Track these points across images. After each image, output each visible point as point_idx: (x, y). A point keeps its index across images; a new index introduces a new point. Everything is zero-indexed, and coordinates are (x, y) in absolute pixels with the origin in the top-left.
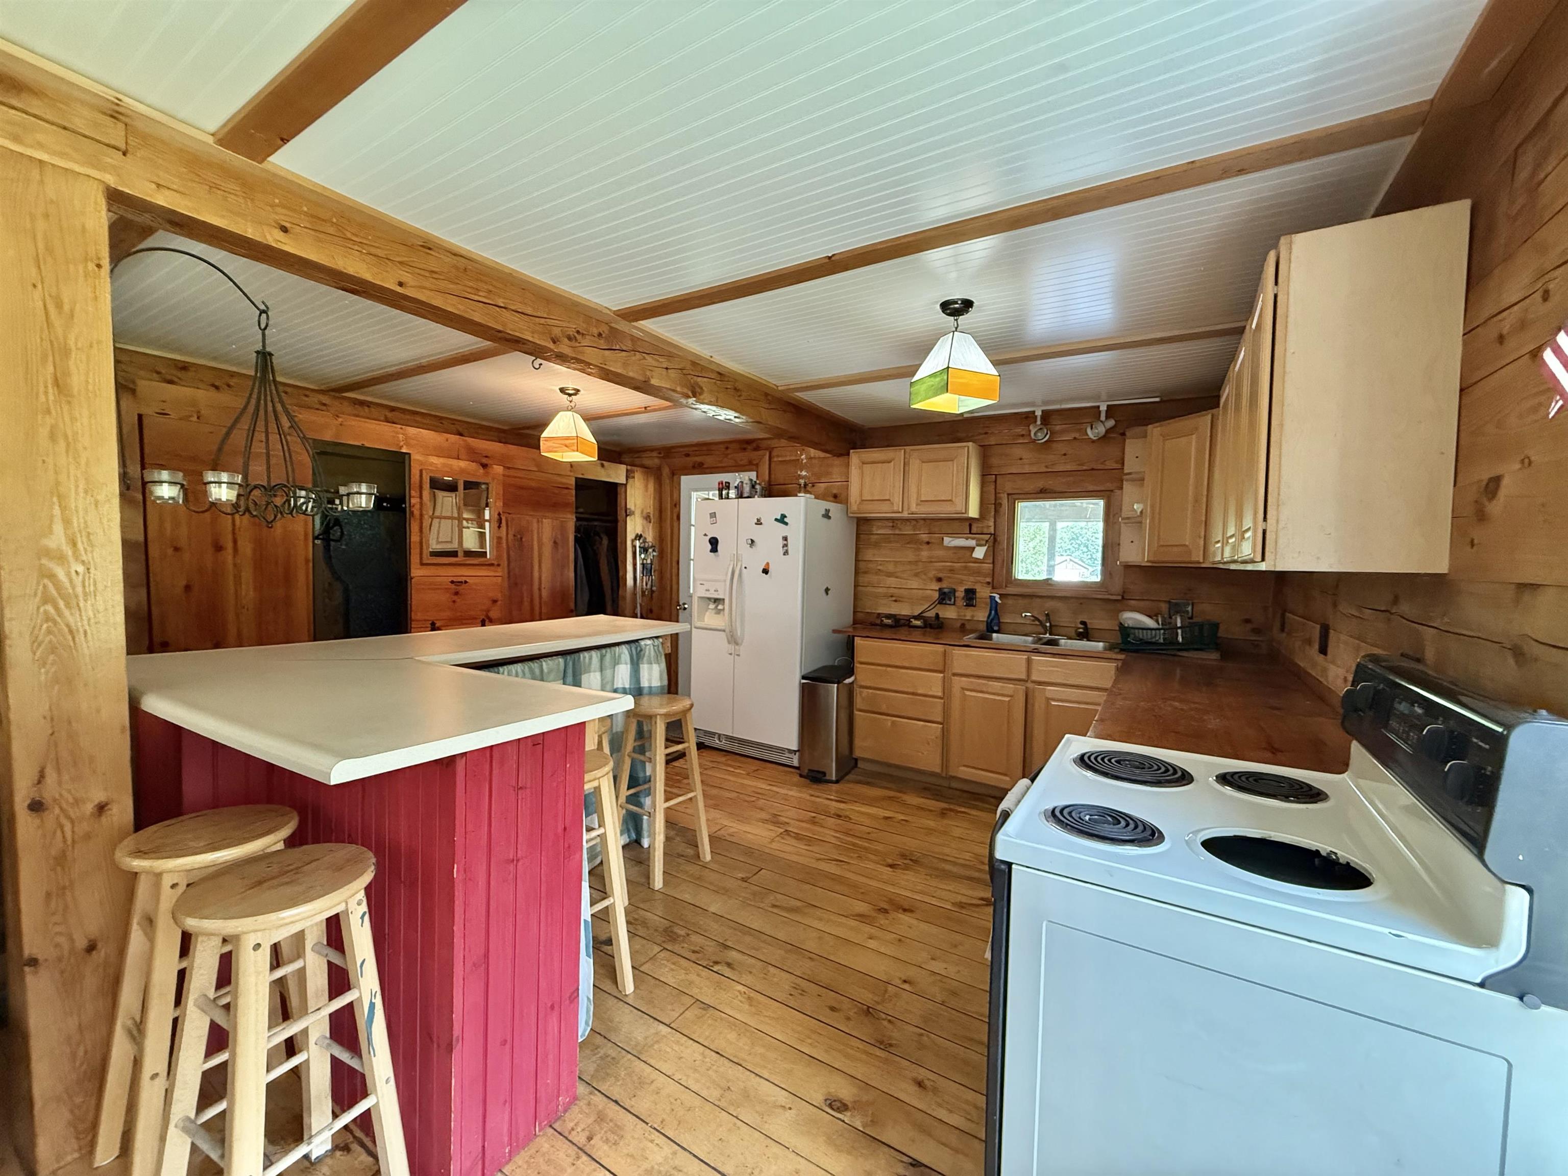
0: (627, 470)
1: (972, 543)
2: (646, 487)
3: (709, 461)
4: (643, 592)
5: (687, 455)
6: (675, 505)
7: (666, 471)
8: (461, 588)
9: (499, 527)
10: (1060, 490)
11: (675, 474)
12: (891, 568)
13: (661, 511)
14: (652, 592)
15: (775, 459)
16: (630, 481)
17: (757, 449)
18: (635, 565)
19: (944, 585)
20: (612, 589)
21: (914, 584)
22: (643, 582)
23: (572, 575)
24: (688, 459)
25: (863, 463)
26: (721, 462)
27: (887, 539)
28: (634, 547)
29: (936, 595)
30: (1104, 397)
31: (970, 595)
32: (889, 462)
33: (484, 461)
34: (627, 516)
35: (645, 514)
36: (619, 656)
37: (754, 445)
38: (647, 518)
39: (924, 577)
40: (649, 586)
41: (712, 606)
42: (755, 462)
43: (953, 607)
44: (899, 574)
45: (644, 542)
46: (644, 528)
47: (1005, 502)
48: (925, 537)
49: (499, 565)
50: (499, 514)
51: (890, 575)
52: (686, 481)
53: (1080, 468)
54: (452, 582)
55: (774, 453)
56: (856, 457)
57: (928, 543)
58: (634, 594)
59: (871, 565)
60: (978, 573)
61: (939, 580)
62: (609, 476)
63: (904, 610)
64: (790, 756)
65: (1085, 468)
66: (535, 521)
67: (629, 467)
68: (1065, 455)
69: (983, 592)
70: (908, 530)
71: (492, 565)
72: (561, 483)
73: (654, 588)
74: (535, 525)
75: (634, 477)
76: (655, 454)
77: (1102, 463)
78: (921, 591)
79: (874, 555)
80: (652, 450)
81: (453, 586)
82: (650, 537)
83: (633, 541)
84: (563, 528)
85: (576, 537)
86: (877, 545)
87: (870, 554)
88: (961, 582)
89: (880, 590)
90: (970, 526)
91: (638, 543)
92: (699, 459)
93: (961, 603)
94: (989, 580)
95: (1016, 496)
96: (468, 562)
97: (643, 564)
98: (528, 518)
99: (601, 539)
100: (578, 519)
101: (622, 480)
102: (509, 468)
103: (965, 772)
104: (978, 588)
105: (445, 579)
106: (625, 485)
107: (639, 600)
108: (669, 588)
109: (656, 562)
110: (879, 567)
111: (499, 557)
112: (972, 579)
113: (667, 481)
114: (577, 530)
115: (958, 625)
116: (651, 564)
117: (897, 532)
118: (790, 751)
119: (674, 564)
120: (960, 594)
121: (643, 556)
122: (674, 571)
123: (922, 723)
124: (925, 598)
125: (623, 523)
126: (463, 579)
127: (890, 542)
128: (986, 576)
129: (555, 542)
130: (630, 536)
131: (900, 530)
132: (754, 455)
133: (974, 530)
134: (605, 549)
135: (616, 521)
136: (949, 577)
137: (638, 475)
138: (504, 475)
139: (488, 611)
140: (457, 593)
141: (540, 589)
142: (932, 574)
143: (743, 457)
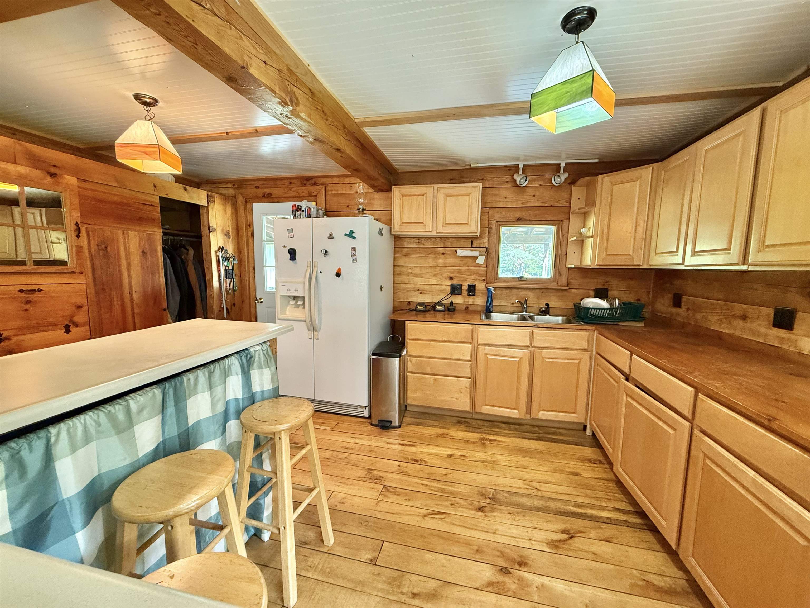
0: (208, 196)
1: (475, 254)
2: (225, 210)
3: (276, 192)
4: (227, 292)
5: (257, 187)
6: (249, 225)
7: (240, 199)
8: (33, 297)
9: (78, 236)
10: (531, 219)
11: (249, 201)
12: (417, 271)
13: (238, 229)
14: (234, 291)
15: (330, 193)
16: (211, 204)
17: (315, 184)
18: (219, 271)
19: (455, 282)
20: (201, 290)
21: (434, 281)
22: (226, 284)
23: (163, 280)
24: (257, 190)
25: (403, 196)
26: (286, 193)
27: (414, 251)
28: (218, 257)
29: (449, 289)
30: (563, 156)
31: (472, 289)
32: (423, 195)
33: (53, 170)
34: (210, 232)
35: (225, 231)
36: (229, 368)
37: (313, 181)
38: (227, 234)
39: (441, 277)
40: (231, 287)
41: (292, 302)
42: (314, 194)
43: (460, 296)
44: (423, 275)
45: (226, 253)
46: (224, 242)
47: (494, 227)
48: (441, 250)
49: (81, 273)
50: (77, 224)
51: (416, 275)
52: (257, 207)
53: (543, 205)
54: (21, 291)
55: (329, 188)
56: (397, 191)
57: (443, 254)
58: (220, 294)
59: (404, 269)
60: (478, 274)
61: (451, 278)
62: (192, 198)
63: (428, 299)
64: (362, 410)
65: (546, 205)
66: (120, 232)
67: (209, 193)
68: (534, 196)
69: (480, 286)
70: (429, 245)
71: (73, 272)
72: (145, 200)
73: (236, 288)
74: (121, 237)
75: (214, 202)
76: (230, 186)
77: (557, 202)
78: (438, 286)
79: (405, 262)
80: (227, 183)
81: (23, 295)
82: (230, 249)
83: (216, 252)
84: (150, 240)
85: (164, 249)
86: (407, 255)
87: (402, 261)
88: (465, 280)
89: (409, 286)
90: (472, 242)
91: (220, 254)
92: (267, 191)
93: (465, 293)
94: (484, 278)
95: (500, 223)
96: (40, 271)
97: (226, 270)
98: (111, 229)
99: (188, 250)
100: (164, 234)
101: (203, 202)
102: (85, 181)
103: (486, 409)
104: (477, 283)
105: (11, 288)
106: (207, 207)
107: (224, 298)
108: (247, 287)
109: (235, 267)
110: (410, 271)
111: (80, 265)
112: (473, 277)
113: (242, 207)
114: (165, 242)
115: (464, 307)
116: (232, 269)
117: (422, 246)
118: (361, 407)
119: (251, 269)
120: (465, 288)
121: (225, 264)
122: (251, 274)
123: (456, 378)
124: (442, 291)
125: (207, 238)
126: (36, 288)
127: (417, 253)
128: (482, 275)
129: (143, 252)
130: (214, 248)
131: (424, 244)
132: (313, 189)
133: (475, 245)
134: (192, 258)
135: (200, 237)
136: (458, 277)
137: (218, 201)
138: (79, 187)
139: (72, 316)
140: (28, 302)
141: (131, 293)
142: (445, 275)
143: (305, 190)
